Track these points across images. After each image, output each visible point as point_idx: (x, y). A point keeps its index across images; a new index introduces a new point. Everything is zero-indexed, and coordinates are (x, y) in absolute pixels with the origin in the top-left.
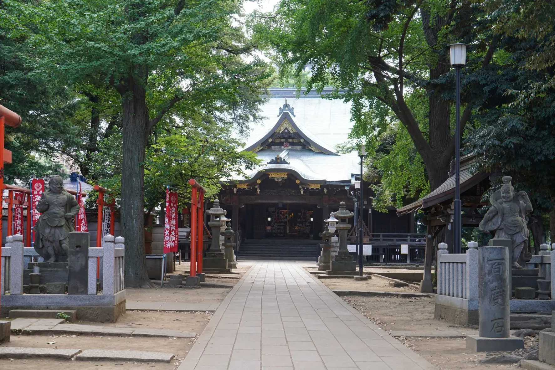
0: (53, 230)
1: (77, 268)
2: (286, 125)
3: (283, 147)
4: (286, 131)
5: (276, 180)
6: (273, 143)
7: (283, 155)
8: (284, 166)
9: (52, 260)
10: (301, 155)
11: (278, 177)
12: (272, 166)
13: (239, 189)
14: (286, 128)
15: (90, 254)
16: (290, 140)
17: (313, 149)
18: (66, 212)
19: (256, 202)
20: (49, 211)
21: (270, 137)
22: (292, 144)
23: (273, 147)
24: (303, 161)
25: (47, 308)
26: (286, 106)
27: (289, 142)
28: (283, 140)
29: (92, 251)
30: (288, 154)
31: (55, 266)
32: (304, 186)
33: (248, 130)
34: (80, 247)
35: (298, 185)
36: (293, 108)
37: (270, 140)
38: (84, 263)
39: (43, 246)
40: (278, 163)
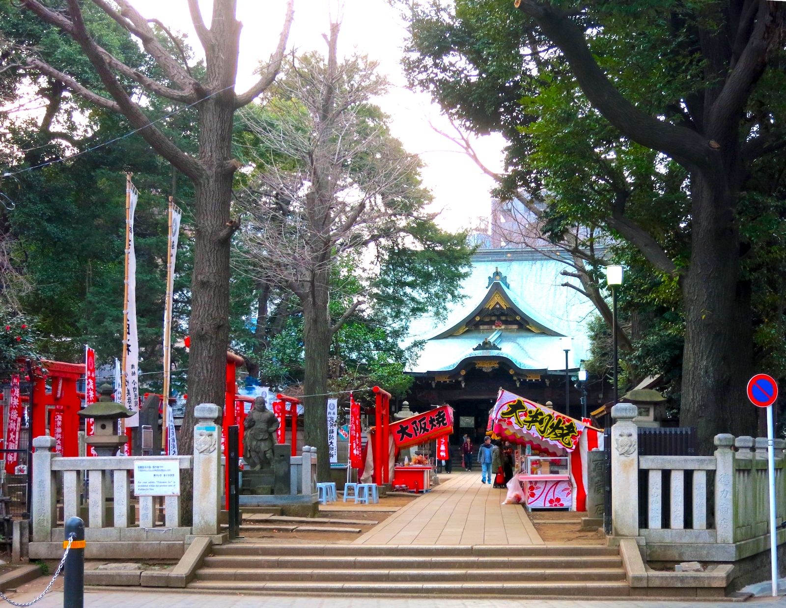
0: (259, 443)
1: (281, 472)
2: (497, 298)
3: (494, 327)
4: (498, 306)
5: (484, 370)
6: (482, 322)
7: (493, 338)
8: (494, 353)
9: (258, 467)
10: (517, 337)
11: (487, 367)
12: (479, 353)
13: (439, 382)
14: (498, 303)
15: (292, 462)
16: (503, 318)
17: (533, 329)
18: (268, 428)
19: (461, 397)
20: (254, 427)
21: (477, 315)
22: (506, 322)
23: (481, 327)
24: (519, 344)
25: (259, 506)
26: (497, 274)
27: (502, 321)
28: (493, 318)
29: (293, 459)
30: (500, 336)
31: (262, 472)
32: (520, 377)
33: (445, 312)
34: (283, 456)
35: (512, 376)
36: (506, 277)
37: (478, 319)
38: (286, 469)
39: (251, 456)
40: (487, 349)
